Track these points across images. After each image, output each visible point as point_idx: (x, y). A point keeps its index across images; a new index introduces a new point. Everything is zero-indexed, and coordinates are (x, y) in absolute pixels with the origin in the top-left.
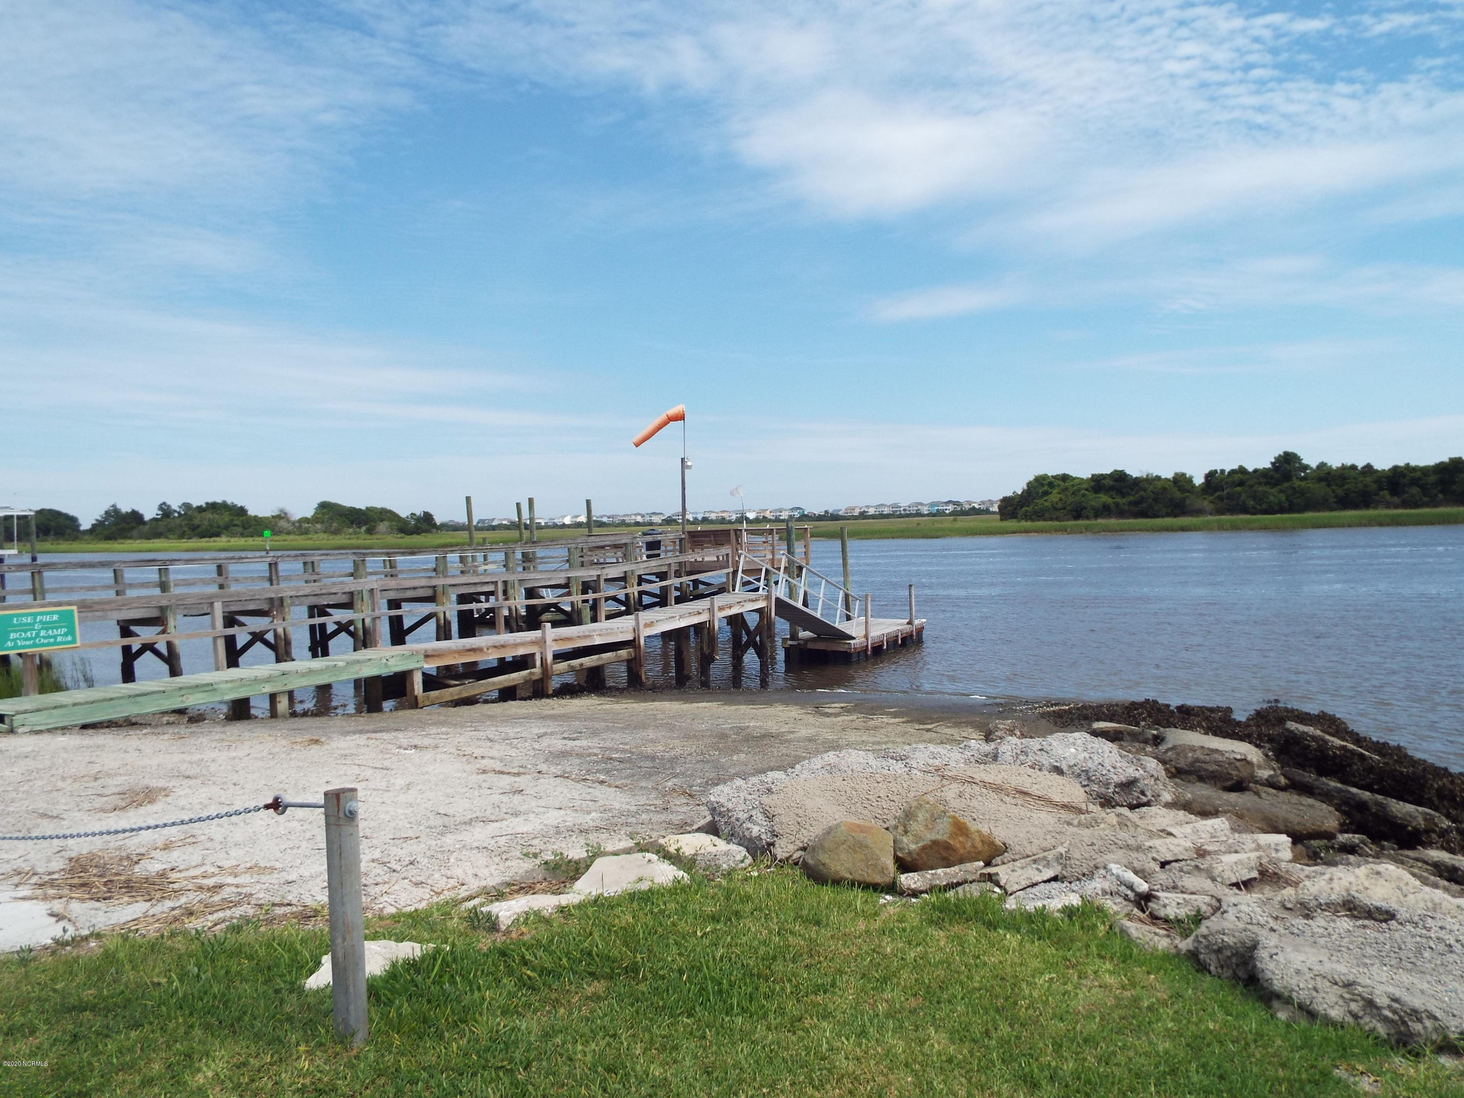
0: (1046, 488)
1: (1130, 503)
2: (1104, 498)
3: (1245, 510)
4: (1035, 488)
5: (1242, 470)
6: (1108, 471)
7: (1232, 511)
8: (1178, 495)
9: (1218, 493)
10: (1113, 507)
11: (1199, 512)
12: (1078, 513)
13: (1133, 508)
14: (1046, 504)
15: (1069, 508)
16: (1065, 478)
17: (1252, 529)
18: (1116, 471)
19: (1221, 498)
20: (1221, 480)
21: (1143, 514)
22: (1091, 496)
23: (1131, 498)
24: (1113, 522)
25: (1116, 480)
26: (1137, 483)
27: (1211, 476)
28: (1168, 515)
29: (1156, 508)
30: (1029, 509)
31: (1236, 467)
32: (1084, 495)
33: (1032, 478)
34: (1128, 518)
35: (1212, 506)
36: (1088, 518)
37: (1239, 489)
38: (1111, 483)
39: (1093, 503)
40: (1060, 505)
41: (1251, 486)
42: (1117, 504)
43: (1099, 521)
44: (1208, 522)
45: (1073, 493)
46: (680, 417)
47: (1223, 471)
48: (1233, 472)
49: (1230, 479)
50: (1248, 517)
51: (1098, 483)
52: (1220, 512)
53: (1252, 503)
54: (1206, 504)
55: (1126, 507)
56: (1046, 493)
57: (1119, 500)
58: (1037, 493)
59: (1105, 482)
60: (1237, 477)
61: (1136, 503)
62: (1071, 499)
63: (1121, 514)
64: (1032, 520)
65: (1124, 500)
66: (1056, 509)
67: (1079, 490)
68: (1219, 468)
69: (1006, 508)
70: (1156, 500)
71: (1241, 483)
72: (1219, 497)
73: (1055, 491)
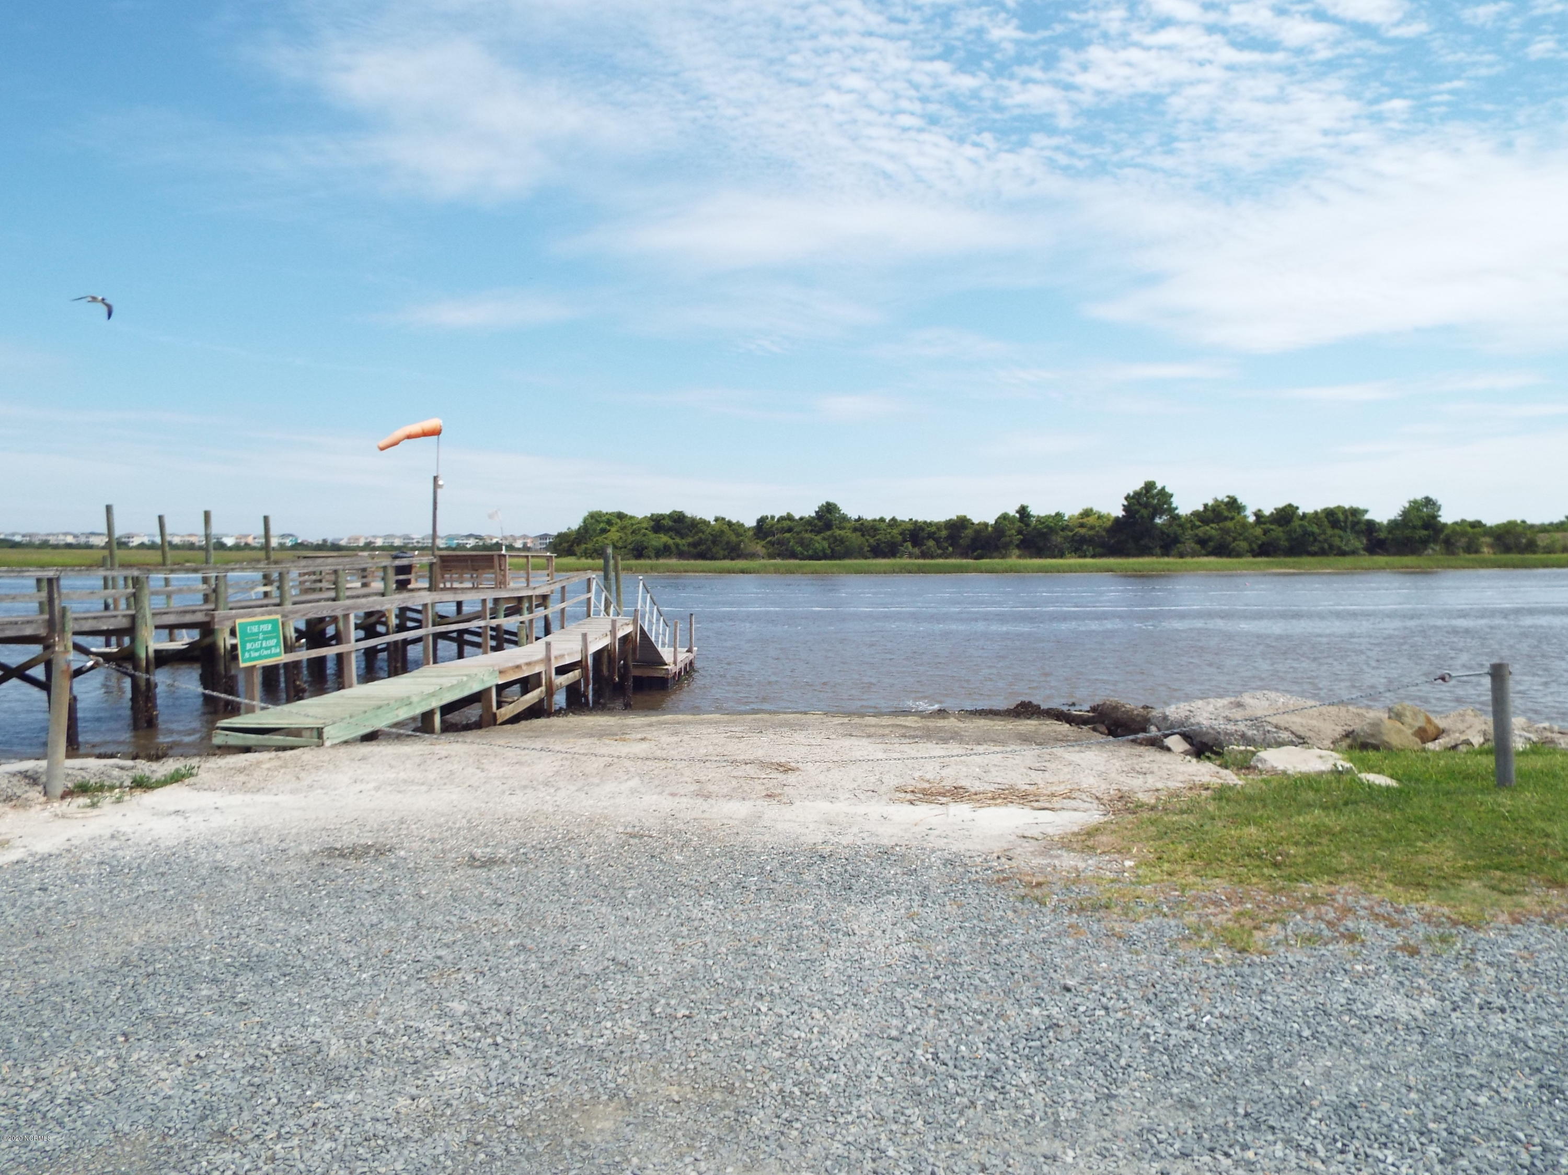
0: (602, 525)
1: (689, 545)
2: (664, 539)
3: (793, 555)
4: (592, 524)
5: (789, 518)
6: (667, 511)
7: (782, 555)
8: (734, 538)
9: (769, 538)
10: (673, 547)
11: (752, 556)
12: (639, 552)
13: (692, 549)
14: (606, 542)
15: (630, 547)
16: (621, 516)
17: (804, 574)
18: (674, 512)
19: (772, 544)
20: (772, 526)
21: (702, 556)
22: (652, 535)
23: (690, 540)
24: (673, 562)
25: (675, 521)
26: (695, 524)
27: (762, 521)
28: (724, 558)
29: (714, 550)
30: (590, 546)
31: (784, 514)
32: (644, 535)
33: (586, 514)
34: (688, 559)
35: (764, 550)
36: (649, 558)
37: (787, 535)
38: (671, 523)
39: (654, 543)
40: (620, 544)
41: (798, 533)
42: (677, 545)
43: (661, 561)
44: (765, 566)
45: (633, 532)
46: (436, 432)
47: (773, 517)
48: (782, 519)
49: (780, 526)
50: (797, 562)
51: (658, 523)
52: (771, 556)
53: (800, 549)
54: (759, 548)
55: (686, 548)
56: (604, 531)
57: (678, 540)
58: (595, 530)
59: (664, 522)
60: (786, 524)
61: (695, 545)
62: (631, 538)
63: (681, 555)
64: (593, 559)
65: (684, 541)
66: (616, 547)
67: (639, 529)
68: (769, 514)
69: (561, 544)
70: (714, 542)
71: (790, 530)
72: (769, 542)
73: (614, 529)
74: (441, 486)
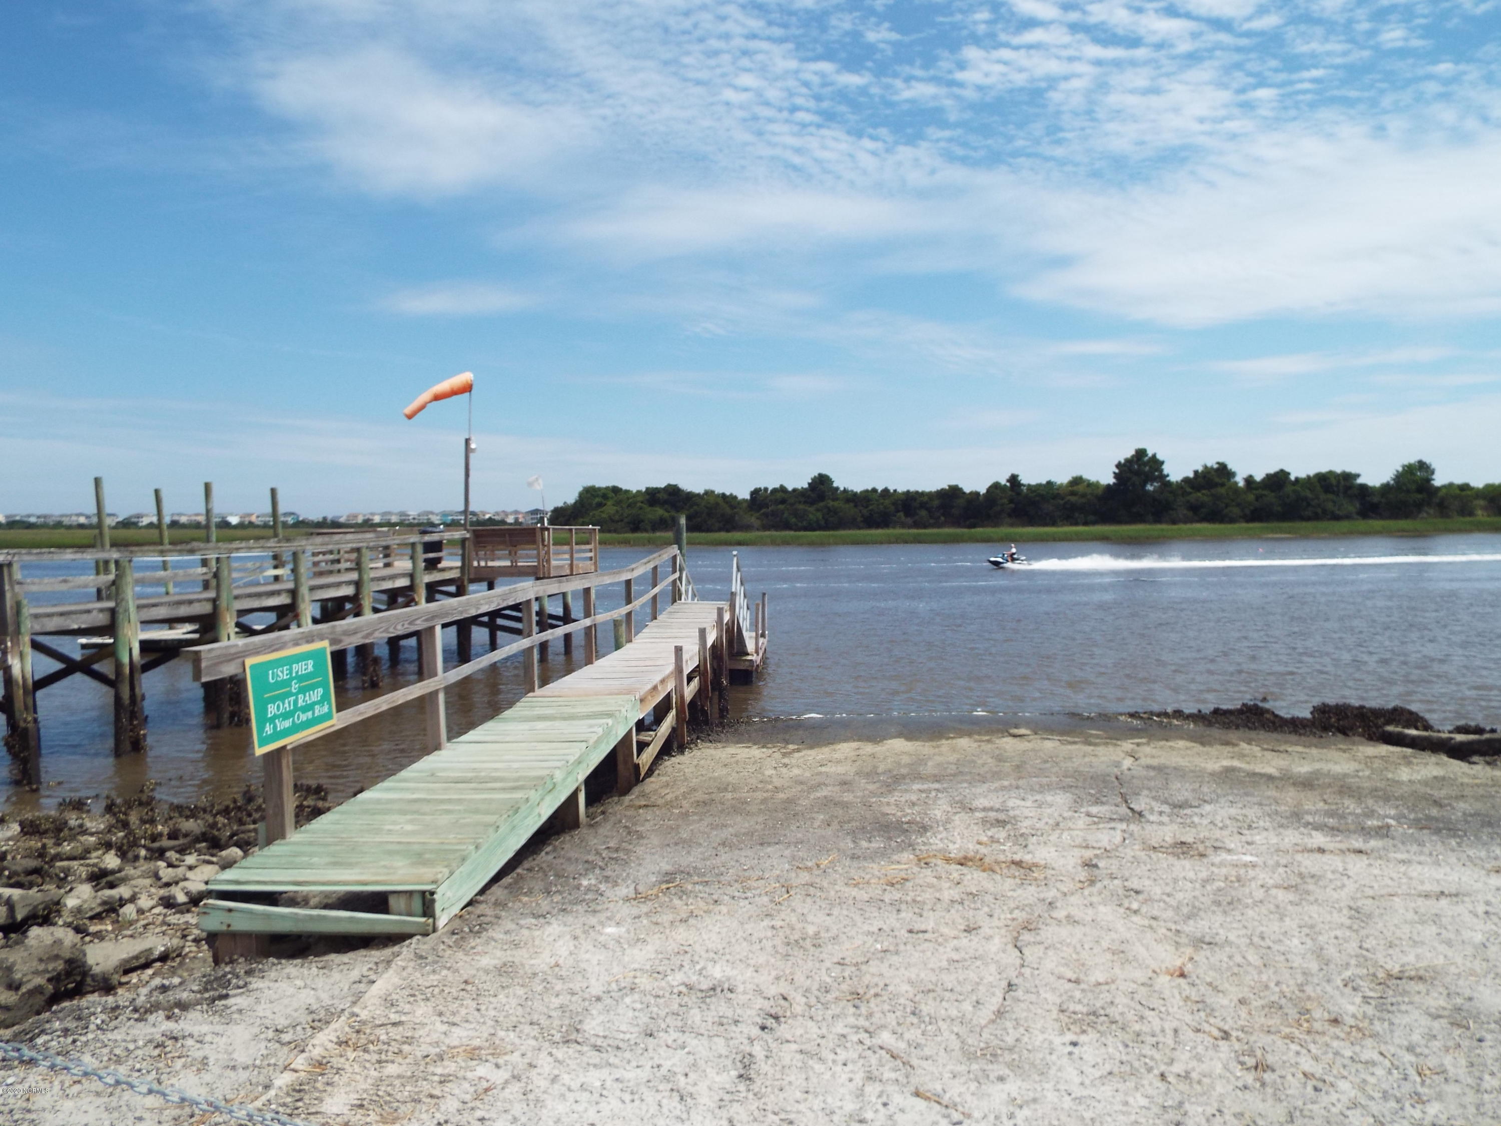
0: (597, 500)
2: (660, 512)
3: (787, 526)
4: (587, 499)
5: (783, 489)
6: (662, 484)
7: (778, 527)
8: (728, 510)
9: (764, 510)
10: (669, 521)
11: (747, 528)
12: (636, 526)
14: (604, 515)
15: (626, 520)
16: (616, 490)
17: (801, 545)
18: (669, 485)
19: (766, 515)
20: (765, 497)
21: (697, 529)
22: (648, 509)
23: (686, 512)
25: (670, 494)
26: (690, 497)
27: (755, 493)
28: (720, 530)
29: (709, 522)
30: (587, 520)
31: (777, 486)
32: (641, 508)
33: (581, 489)
35: (759, 522)
36: (646, 531)
37: (781, 507)
38: (666, 497)
39: (650, 516)
40: (617, 517)
41: (792, 505)
43: (658, 534)
44: (757, 537)
45: (629, 506)
47: (766, 489)
48: (775, 491)
49: (773, 497)
50: (792, 533)
51: (653, 496)
52: (765, 528)
53: (794, 520)
54: (753, 520)
56: (600, 505)
57: (673, 514)
58: (590, 504)
59: (660, 496)
60: (779, 495)
62: (627, 512)
66: (613, 521)
67: (635, 503)
68: (762, 486)
69: (558, 517)
70: (709, 514)
71: (783, 501)
72: (764, 514)
73: (609, 503)
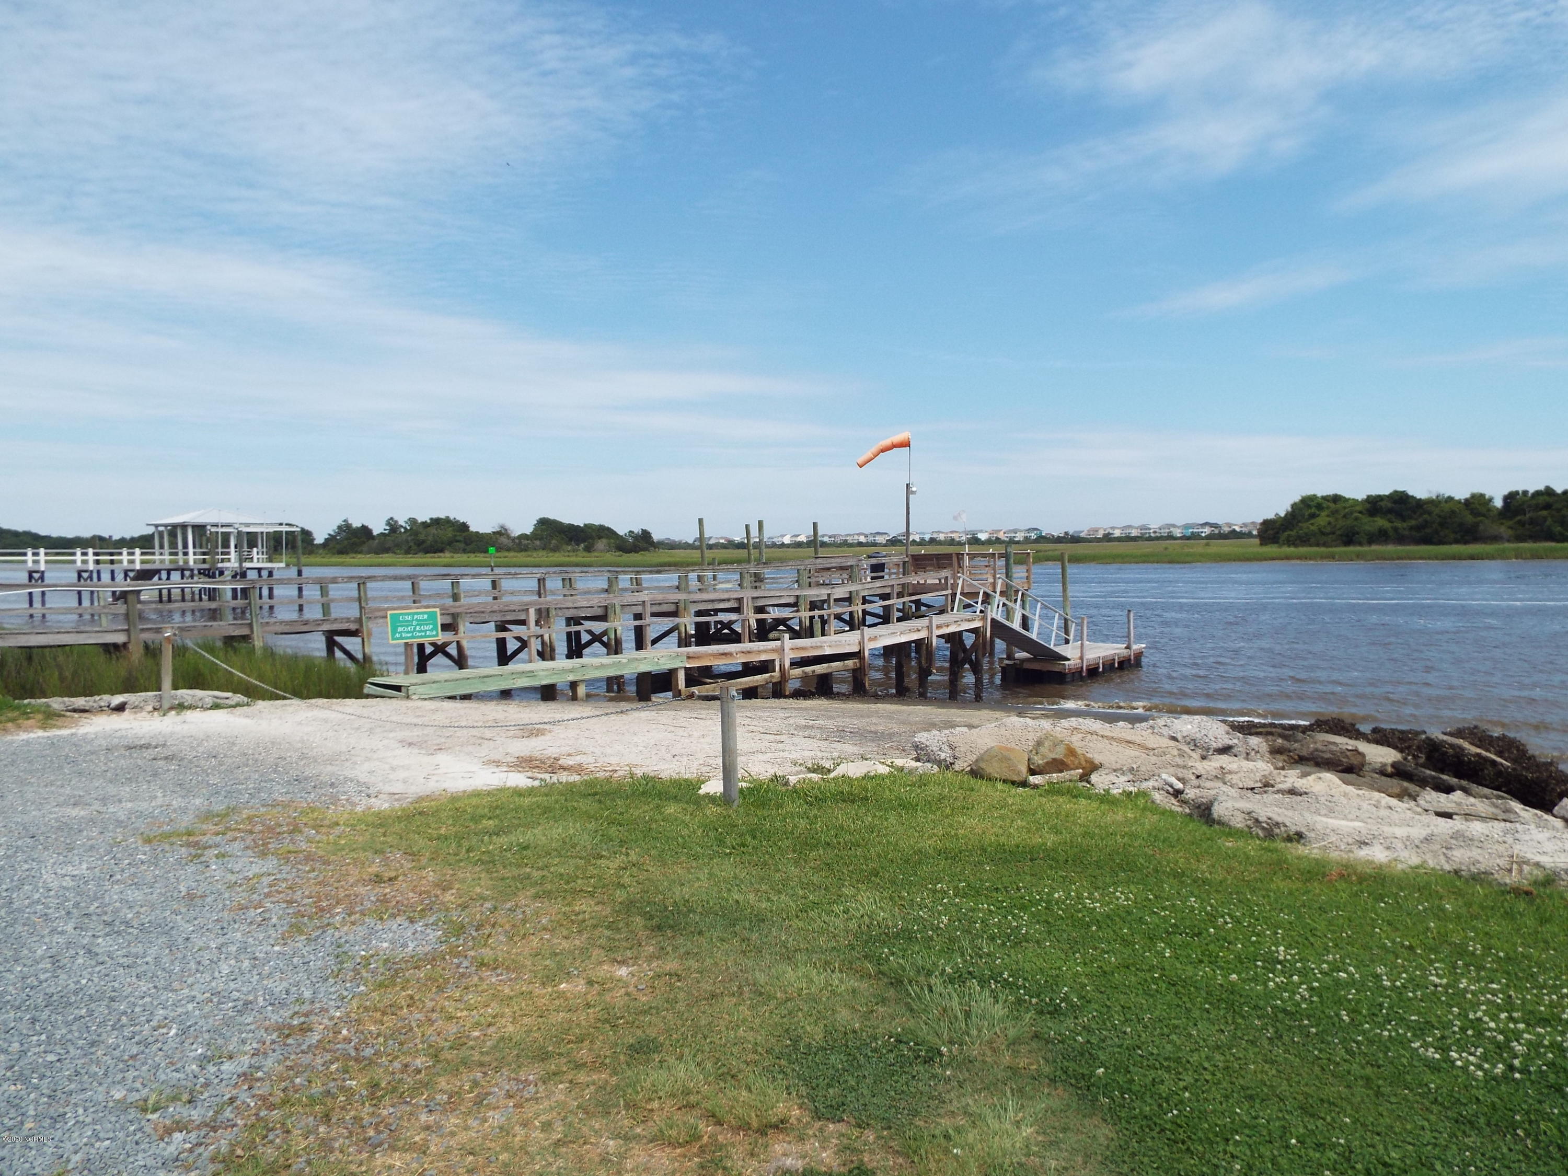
0: (1313, 510)
1: (1411, 528)
2: (1381, 522)
3: (1550, 537)
4: (1301, 509)
5: (1549, 492)
6: (1386, 491)
7: (1535, 538)
8: (1469, 519)
9: (1519, 518)
10: (1391, 533)
11: (1495, 539)
12: (1349, 538)
13: (1414, 533)
14: (1312, 528)
15: (1338, 532)
16: (1336, 499)
18: (1396, 492)
19: (1522, 524)
20: (1524, 502)
21: (1427, 541)
22: (1365, 519)
23: (1413, 523)
24: (1390, 548)
25: (1395, 502)
26: (1419, 505)
27: (1510, 498)
28: (1457, 542)
29: (1442, 534)
30: (1293, 533)
31: (1541, 487)
32: (1356, 519)
33: (1297, 498)
34: (1409, 544)
35: (1510, 532)
36: (1360, 544)
37: (1544, 513)
38: (1390, 505)
39: (1367, 528)
40: (1328, 530)
41: (1559, 510)
42: (1396, 529)
43: (1374, 547)
44: (1504, 550)
45: (1345, 516)
46: (906, 444)
47: (1525, 493)
48: (1538, 494)
49: (1534, 502)
50: (1553, 544)
51: (1374, 505)
52: (1520, 539)
53: (1559, 528)
54: (1503, 530)
55: (1406, 533)
56: (1313, 516)
57: (1399, 524)
58: (1303, 516)
59: (1382, 504)
60: (1541, 499)
61: (1418, 528)
62: (1341, 523)
63: (1401, 539)
64: (1296, 546)
65: (1405, 525)
66: (1323, 534)
67: (1351, 513)
68: (1520, 488)
69: (1266, 531)
70: (1443, 525)
71: (1547, 507)
72: (1519, 522)
73: (1324, 514)
74: (914, 493)
